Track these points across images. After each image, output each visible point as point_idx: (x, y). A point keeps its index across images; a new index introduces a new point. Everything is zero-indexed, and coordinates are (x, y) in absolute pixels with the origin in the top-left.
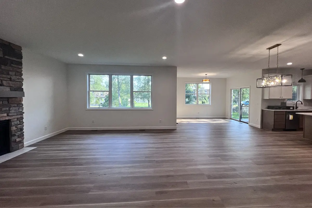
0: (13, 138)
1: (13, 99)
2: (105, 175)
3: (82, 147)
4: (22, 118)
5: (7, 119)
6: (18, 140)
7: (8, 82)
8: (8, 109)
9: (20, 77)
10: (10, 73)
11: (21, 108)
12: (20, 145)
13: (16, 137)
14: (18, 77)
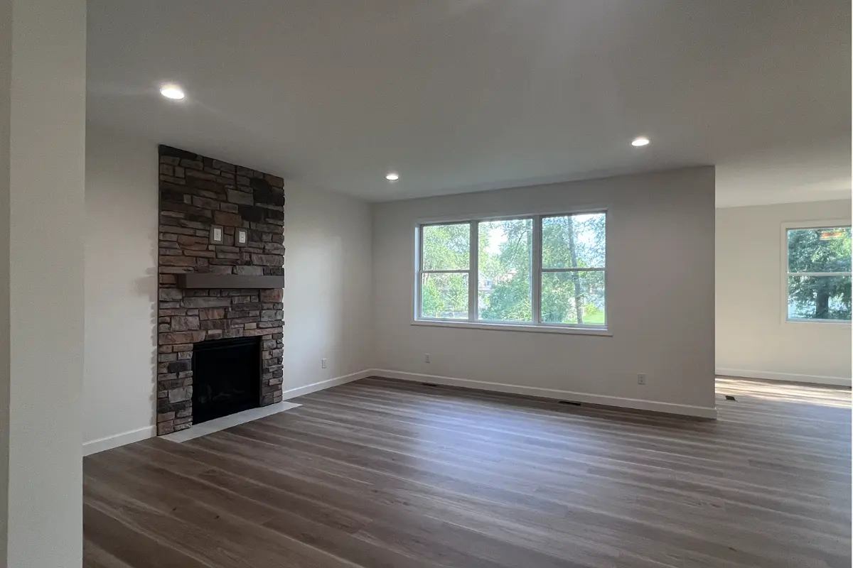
0: (265, 377)
1: (268, 292)
2: (405, 506)
3: (387, 421)
4: (281, 335)
5: (257, 334)
6: (273, 382)
7: (260, 256)
8: (258, 313)
9: (279, 245)
10: (264, 237)
11: (279, 312)
12: (276, 393)
13: (270, 375)
14: (275, 244)
